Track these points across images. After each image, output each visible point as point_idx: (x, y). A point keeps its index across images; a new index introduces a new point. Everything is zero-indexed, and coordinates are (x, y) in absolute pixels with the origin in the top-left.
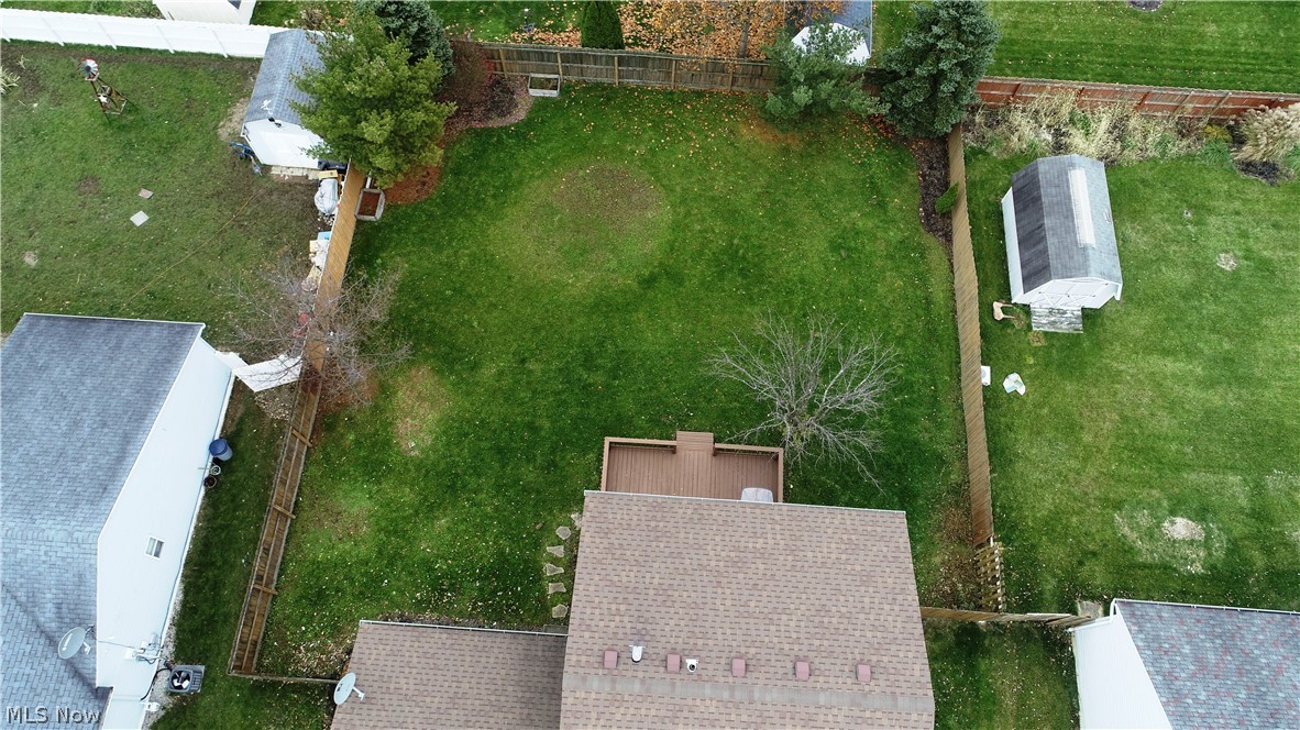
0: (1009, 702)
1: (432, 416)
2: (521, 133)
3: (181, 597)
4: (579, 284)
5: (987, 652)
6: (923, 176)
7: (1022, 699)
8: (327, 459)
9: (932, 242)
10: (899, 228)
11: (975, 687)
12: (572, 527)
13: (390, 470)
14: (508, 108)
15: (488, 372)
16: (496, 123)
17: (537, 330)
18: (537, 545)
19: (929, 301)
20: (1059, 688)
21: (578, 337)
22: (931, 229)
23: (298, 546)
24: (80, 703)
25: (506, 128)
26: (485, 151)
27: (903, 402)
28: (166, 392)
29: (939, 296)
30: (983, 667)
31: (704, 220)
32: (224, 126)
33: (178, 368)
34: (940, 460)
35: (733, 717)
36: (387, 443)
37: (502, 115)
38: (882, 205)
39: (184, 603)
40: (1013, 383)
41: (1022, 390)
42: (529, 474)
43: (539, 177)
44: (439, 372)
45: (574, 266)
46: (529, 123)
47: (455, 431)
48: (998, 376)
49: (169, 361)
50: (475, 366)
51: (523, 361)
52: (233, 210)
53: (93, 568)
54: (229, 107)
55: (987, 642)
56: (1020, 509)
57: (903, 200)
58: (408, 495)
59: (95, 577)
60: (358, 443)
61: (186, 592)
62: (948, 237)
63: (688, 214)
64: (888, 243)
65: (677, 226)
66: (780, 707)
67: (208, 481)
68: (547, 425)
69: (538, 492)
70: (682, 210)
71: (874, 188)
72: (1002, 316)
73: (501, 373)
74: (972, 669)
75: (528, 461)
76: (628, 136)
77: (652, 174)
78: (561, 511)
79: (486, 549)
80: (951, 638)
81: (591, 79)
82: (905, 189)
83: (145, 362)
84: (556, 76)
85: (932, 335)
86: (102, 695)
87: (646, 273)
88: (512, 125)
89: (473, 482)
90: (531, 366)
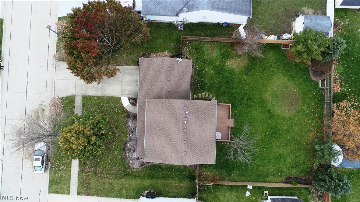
0: (181, 185)
1: (235, 67)
2: (308, 79)
3: (196, 23)
4: (268, 96)
5: (191, 181)
6: (302, 178)
7: (182, 187)
8: (224, 46)
9: (284, 178)
10: (287, 171)
11: (184, 178)
12: (212, 98)
13: (222, 60)
14: (315, 75)
15: (245, 77)
16: (311, 73)
17: (256, 87)
18: (208, 91)
19: (268, 176)
20: (185, 195)
21: (254, 96)
22: (287, 179)
23: (206, 43)
24: (176, 12)
25: (309, 75)
26: (302, 71)
27: (242, 169)
28: (235, 14)
29: (269, 179)
30: (188, 180)
31: (286, 124)
32: (306, 8)
33: (241, 15)
34: (230, 176)
35: (177, 129)
36: (228, 58)
37: (313, 74)
38: (293, 167)
39: (194, 24)
40: (248, 194)
41: (247, 195)
42: (223, 88)
43: (296, 84)
44: (245, 67)
45: (272, 94)
46: (311, 81)
47: (232, 72)
48: (249, 190)
49: (242, 13)
50: (246, 74)
51: (248, 85)
52: (283, 15)
53: (199, 10)
54: (311, 8)
55: (192, 181)
56: (220, 191)
57: (294, 172)
58: (217, 64)
59: (198, 10)
60: (228, 52)
61: (197, 24)
62: (285, 182)
63: (288, 120)
64: (283, 168)
65: (284, 118)
66: (179, 138)
67: (219, 23)
68: (234, 91)
69: (219, 90)
70: (289, 119)
71: (297, 166)
72: (265, 193)
73: (245, 80)
74: (187, 178)
75: (226, 88)
76: (309, 105)
77: (298, 112)
78: (215, 95)
79: (207, 81)
80: (193, 174)
81: (325, 96)
82: (298, 173)
83: (242, 8)
84: (325, 87)
85: (259, 176)
86: (177, 15)
87: (271, 111)
88: (310, 77)
89: (221, 77)
90: (247, 87)
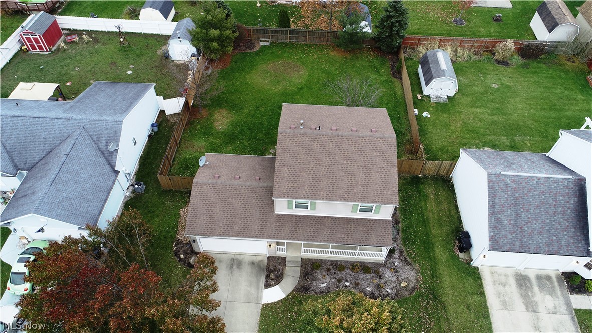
0: (432, 196)
1: (227, 121)
2: (257, 53)
3: (138, 167)
4: (277, 89)
6: (391, 65)
7: (436, 195)
8: (190, 132)
9: (396, 82)
10: (384, 77)
11: (419, 192)
13: (212, 134)
14: (253, 47)
15: (246, 111)
16: (249, 51)
17: (263, 100)
19: (395, 94)
20: (449, 192)
22: (394, 76)
23: (180, 155)
25: (252, 52)
26: (245, 57)
29: (399, 93)
30: (421, 187)
31: (318, 74)
32: (159, 51)
35: (332, 141)
36: (212, 128)
37: (251, 49)
38: (378, 72)
40: (425, 114)
41: (429, 116)
42: (260, 135)
43: (263, 64)
44: (230, 110)
45: (275, 85)
46: (260, 51)
47: (235, 125)
48: (420, 112)
50: (242, 109)
51: (258, 108)
52: (161, 70)
53: (120, 130)
54: (161, 46)
55: (422, 181)
56: (431, 145)
57: (385, 71)
58: (218, 141)
60: (201, 128)
61: (140, 165)
62: (401, 79)
64: (381, 81)
65: (310, 76)
66: (347, 138)
67: (150, 136)
68: (267, 123)
69: (263, 140)
70: (311, 72)
71: (375, 67)
72: (420, 98)
73: (251, 111)
74: (417, 187)
76: (292, 54)
77: (301, 63)
80: (409, 179)
81: (280, 40)
82: (385, 68)
83: (136, 90)
84: (269, 39)
86: (117, 172)
87: (300, 87)
89: (241, 137)
90: (261, 109)
